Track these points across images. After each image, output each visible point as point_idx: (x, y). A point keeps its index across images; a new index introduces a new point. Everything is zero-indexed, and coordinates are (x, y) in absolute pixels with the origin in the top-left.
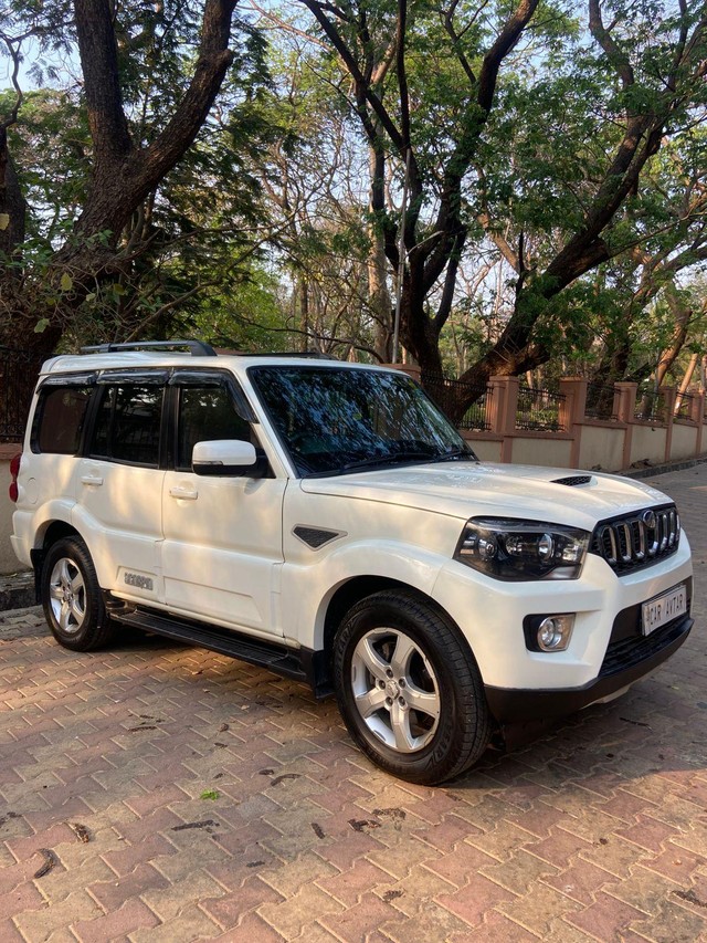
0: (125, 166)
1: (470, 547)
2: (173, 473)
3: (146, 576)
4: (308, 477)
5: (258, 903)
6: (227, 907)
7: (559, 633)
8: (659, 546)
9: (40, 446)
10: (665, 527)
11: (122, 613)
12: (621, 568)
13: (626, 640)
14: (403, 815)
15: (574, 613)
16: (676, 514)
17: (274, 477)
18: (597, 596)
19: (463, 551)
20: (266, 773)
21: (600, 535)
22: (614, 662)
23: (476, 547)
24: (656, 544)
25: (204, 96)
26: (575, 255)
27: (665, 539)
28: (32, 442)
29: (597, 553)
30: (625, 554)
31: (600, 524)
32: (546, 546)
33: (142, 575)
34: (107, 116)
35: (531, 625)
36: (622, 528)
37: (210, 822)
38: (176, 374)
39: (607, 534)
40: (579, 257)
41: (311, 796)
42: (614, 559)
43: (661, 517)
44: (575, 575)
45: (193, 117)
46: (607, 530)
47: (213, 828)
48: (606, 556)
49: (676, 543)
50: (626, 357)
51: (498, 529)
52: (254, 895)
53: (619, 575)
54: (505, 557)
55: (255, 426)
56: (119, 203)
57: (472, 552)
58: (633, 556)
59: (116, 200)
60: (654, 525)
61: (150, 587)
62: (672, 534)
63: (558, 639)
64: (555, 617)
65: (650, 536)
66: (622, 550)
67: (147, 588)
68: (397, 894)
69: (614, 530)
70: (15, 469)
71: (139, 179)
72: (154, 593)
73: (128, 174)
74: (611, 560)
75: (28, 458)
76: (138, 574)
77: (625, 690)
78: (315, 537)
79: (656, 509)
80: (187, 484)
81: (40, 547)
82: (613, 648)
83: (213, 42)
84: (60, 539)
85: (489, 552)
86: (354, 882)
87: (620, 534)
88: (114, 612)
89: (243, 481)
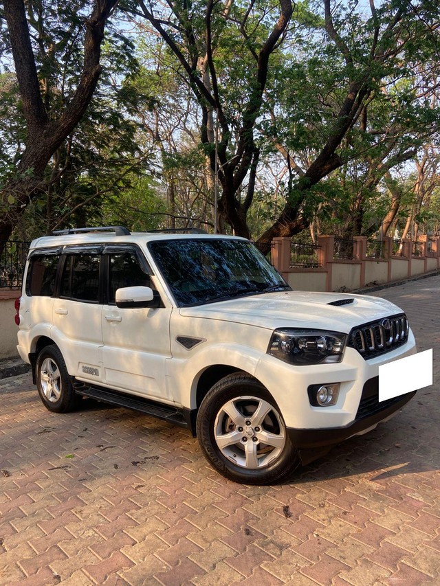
0: (45, 131)
1: (276, 346)
2: (107, 306)
3: (95, 368)
4: (184, 307)
5: (79, 493)
6: (64, 495)
7: (330, 395)
8: (393, 340)
9: (31, 292)
10: (398, 328)
11: (82, 389)
12: (367, 355)
13: (371, 397)
14: (158, 458)
15: (340, 383)
16: (405, 320)
17: (164, 307)
18: (352, 372)
19: (272, 349)
20: (99, 446)
21: (354, 336)
22: (365, 411)
23: (280, 346)
24: (391, 339)
25: (87, 91)
26: (321, 164)
27: (398, 335)
28: (27, 290)
29: (352, 347)
30: (371, 346)
31: (354, 329)
32: (322, 343)
33: (92, 367)
34: (33, 104)
35: (313, 391)
36: (368, 331)
37: (67, 466)
38: (106, 247)
39: (358, 335)
40: (324, 165)
41: (118, 454)
42: (363, 349)
43: (394, 322)
44: (339, 360)
45: (81, 103)
46: (358, 333)
47: (68, 468)
48: (358, 348)
49: (406, 337)
50: (361, 221)
51: (292, 335)
52: (78, 490)
53: (365, 359)
54: (298, 351)
55: (152, 277)
56: (42, 153)
57: (277, 349)
58: (376, 346)
59: (41, 151)
60: (390, 327)
61: (97, 374)
62: (403, 332)
63: (330, 399)
64: (327, 386)
65: (387, 334)
66: (368, 343)
67: (96, 374)
68: (142, 486)
69: (363, 332)
70: (17, 305)
71: (53, 138)
72: (99, 378)
73: (47, 135)
74: (361, 350)
75: (24, 299)
76: (90, 366)
77: (374, 426)
78: (188, 342)
79: (391, 318)
80: (115, 313)
81: (34, 351)
82: (364, 402)
83: (90, 61)
84: (45, 347)
85: (288, 348)
86: (124, 483)
87: (367, 334)
88: (77, 389)
89: (146, 310)
